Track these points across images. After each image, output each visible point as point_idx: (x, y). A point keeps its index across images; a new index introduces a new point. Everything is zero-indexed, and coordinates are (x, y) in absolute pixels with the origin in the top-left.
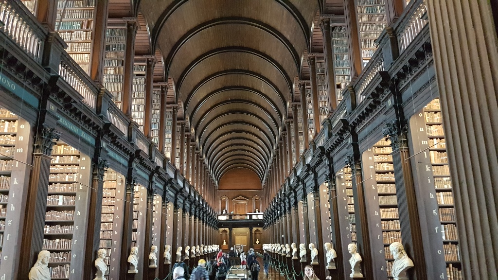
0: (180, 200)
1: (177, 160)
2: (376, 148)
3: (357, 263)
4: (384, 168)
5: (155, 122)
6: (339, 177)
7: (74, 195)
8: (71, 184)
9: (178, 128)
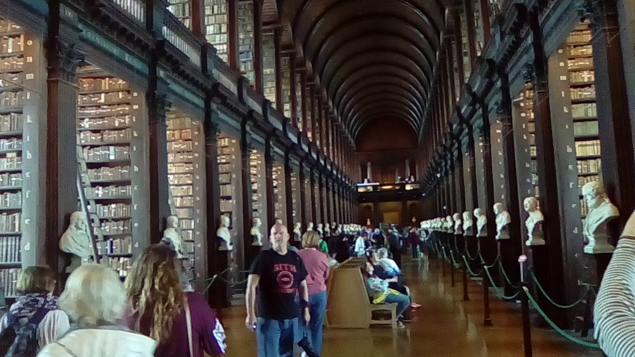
0: (295, 162)
1: (287, 106)
2: (572, 47)
3: (537, 225)
4: (583, 78)
5: (248, 49)
6: (517, 104)
7: (128, 144)
8: (123, 131)
9: (285, 61)
